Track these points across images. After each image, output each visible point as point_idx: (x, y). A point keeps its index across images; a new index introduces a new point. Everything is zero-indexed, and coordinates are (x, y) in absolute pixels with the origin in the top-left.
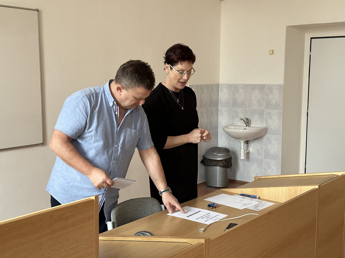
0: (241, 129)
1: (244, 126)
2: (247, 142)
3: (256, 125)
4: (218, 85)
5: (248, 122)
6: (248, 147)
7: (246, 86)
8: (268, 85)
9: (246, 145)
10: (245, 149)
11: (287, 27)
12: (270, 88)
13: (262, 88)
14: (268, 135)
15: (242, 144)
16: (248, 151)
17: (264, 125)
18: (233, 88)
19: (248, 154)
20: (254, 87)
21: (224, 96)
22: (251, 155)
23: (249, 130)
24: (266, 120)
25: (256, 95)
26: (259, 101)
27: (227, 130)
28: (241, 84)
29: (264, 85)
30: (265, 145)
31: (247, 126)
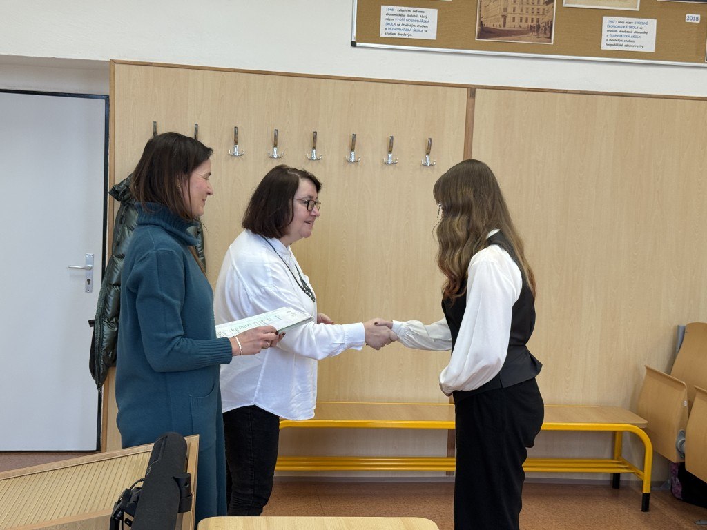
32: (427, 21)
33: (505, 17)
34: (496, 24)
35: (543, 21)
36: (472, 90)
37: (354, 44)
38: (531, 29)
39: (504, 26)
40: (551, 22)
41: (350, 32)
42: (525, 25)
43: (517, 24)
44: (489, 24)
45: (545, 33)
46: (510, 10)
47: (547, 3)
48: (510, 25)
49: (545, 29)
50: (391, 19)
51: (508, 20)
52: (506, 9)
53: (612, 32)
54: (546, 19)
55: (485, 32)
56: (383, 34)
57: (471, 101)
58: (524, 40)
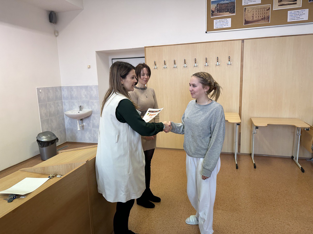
1: (78, 111)
2: (82, 120)
4: (61, 87)
6: (82, 123)
7: (77, 87)
8: (89, 86)
9: (81, 121)
10: (80, 124)
11: (96, 52)
12: (91, 87)
13: (86, 87)
14: (93, 115)
15: (78, 121)
16: (82, 125)
17: (90, 110)
18: (70, 89)
19: (82, 127)
20: (81, 87)
21: (65, 93)
22: (85, 127)
23: (81, 113)
24: (91, 106)
25: (83, 92)
26: (85, 95)
28: (74, 86)
29: (88, 86)
30: (92, 120)
31: (80, 111)
32: (228, 22)
33: (253, 17)
34: (250, 19)
35: (266, 16)
36: (243, 40)
37: (206, 32)
38: (262, 19)
39: (253, 19)
40: (269, 16)
41: (205, 29)
42: (260, 18)
43: (257, 18)
44: (246, 20)
45: (267, 19)
46: (255, 14)
47: (268, 10)
48: (255, 19)
49: (267, 18)
50: (217, 24)
52: (253, 14)
53: (291, 16)
55: (247, 22)
56: (215, 28)
57: (243, 43)
58: (260, 23)
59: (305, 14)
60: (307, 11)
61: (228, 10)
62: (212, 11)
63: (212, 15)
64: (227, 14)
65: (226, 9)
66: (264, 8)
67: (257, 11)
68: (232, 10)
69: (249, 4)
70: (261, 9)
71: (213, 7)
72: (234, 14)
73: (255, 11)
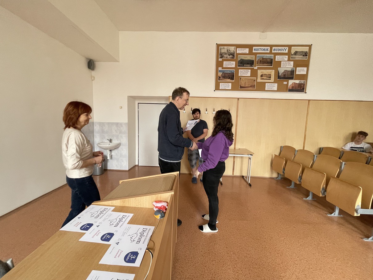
0: (107, 145)
1: (109, 143)
2: (111, 151)
3: (115, 142)
4: (93, 123)
5: (111, 141)
6: (111, 153)
7: (109, 123)
8: (120, 123)
10: (110, 154)
11: (128, 96)
14: (121, 147)
15: (108, 152)
17: (119, 142)
18: (102, 124)
19: (111, 157)
21: (97, 128)
22: (113, 157)
23: (111, 145)
24: (120, 139)
25: (114, 127)
26: (116, 130)
27: (99, 145)
28: (106, 122)
29: (118, 123)
30: (120, 151)
32: (229, 86)
33: (245, 84)
34: (243, 85)
36: (238, 99)
37: (214, 91)
38: (251, 86)
41: (214, 88)
42: (249, 85)
43: (248, 85)
44: (241, 86)
45: (254, 87)
46: (246, 83)
47: (254, 81)
48: (246, 86)
50: (222, 85)
51: (246, 85)
52: (245, 83)
53: (267, 86)
54: (254, 84)
55: (241, 87)
56: (220, 89)
57: (238, 101)
58: (249, 89)
59: (275, 87)
60: (276, 84)
61: (230, 77)
62: (219, 77)
63: (219, 80)
64: (229, 80)
65: (228, 77)
66: (252, 80)
67: (248, 81)
68: (232, 78)
69: (243, 75)
70: (250, 80)
71: (220, 74)
72: (233, 81)
73: (246, 80)
